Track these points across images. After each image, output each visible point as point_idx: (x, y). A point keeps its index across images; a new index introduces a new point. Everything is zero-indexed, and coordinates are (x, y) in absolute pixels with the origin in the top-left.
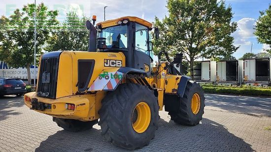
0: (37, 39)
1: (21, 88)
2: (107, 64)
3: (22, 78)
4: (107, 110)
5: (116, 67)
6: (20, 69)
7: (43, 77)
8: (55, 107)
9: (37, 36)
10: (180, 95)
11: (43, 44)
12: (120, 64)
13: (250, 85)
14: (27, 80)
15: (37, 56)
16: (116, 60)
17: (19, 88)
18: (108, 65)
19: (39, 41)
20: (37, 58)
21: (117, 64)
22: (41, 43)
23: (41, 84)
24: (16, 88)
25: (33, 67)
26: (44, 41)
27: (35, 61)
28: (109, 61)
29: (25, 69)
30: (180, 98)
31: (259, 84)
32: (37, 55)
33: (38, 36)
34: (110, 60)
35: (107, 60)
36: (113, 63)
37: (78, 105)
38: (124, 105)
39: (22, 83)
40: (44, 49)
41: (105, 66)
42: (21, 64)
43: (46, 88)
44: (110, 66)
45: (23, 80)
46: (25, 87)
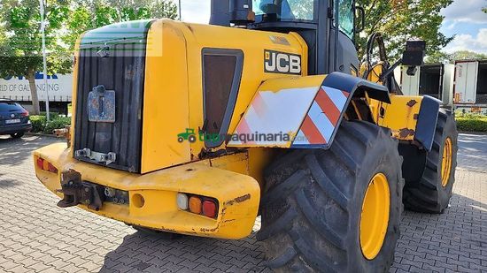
0: (45, 16)
1: (19, 121)
2: (270, 65)
3: (19, 99)
4: (290, 200)
5: (289, 73)
6: (14, 80)
7: (92, 104)
8: (141, 201)
9: (46, 11)
10: (426, 144)
11: (58, 27)
12: (297, 64)
13: (464, 111)
14: (29, 103)
15: (49, 55)
16: (289, 55)
17: (16, 121)
18: (272, 68)
19: (51, 21)
20: (49, 59)
21: (292, 64)
22: (54, 24)
23: (85, 125)
24: (8, 122)
25: (42, 77)
26: (61, 19)
27: (44, 63)
28: (274, 54)
29: (25, 82)
30: (424, 151)
31: (482, 110)
32: (47, 51)
33: (46, 9)
34: (277, 53)
35: (271, 52)
36: (283, 63)
37: (231, 203)
38: (347, 189)
39: (20, 110)
40: (63, 39)
41: (266, 71)
42: (15, 69)
43: (101, 137)
44: (276, 71)
45: (22, 102)
46: (28, 119)
